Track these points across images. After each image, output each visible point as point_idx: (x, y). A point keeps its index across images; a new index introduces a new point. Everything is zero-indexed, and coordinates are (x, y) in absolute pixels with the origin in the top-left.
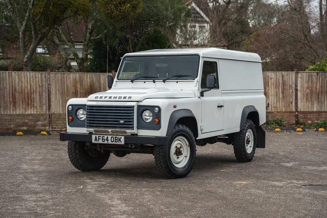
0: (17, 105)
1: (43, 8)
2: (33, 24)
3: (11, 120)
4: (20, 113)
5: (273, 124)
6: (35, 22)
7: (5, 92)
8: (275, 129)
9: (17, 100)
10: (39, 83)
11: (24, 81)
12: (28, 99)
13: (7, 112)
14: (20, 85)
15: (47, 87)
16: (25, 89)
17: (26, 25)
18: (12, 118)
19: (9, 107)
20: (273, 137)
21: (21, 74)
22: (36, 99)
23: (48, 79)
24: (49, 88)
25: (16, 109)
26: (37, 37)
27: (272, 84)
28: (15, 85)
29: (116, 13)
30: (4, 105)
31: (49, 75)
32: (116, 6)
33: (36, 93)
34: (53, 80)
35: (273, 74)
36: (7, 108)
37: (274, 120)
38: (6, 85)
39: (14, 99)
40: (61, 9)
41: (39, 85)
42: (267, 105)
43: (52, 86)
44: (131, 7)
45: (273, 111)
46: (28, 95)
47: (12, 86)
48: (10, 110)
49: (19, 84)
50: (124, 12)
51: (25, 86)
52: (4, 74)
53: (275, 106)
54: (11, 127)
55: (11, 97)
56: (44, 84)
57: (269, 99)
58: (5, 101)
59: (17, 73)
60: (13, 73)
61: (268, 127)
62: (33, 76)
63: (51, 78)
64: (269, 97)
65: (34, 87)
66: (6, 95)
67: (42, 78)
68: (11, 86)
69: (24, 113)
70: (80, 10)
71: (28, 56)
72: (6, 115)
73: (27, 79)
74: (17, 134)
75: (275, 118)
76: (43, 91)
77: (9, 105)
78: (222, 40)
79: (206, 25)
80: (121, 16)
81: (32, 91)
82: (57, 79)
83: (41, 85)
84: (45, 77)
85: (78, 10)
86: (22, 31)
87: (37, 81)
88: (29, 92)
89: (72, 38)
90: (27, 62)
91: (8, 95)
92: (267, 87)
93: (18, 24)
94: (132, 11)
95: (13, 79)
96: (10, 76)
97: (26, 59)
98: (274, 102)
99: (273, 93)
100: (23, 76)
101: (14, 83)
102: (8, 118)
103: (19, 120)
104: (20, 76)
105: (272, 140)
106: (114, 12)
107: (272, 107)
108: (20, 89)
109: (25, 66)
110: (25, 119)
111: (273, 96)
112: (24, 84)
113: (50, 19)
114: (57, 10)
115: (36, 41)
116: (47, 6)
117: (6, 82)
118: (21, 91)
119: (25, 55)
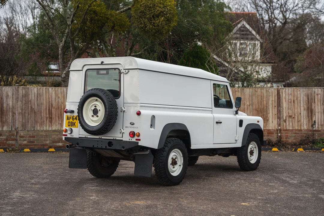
0: (53, 121)
1: (81, 23)
2: (71, 40)
3: (47, 136)
4: (56, 129)
5: (320, 143)
6: (74, 38)
7: (42, 108)
8: (321, 149)
9: (53, 116)
11: (60, 97)
13: (43, 127)
14: (57, 100)
16: (62, 105)
17: (65, 41)
18: (48, 134)
19: (45, 122)
20: (318, 158)
21: (58, 90)
25: (52, 125)
26: (75, 53)
27: (319, 101)
28: (52, 101)
29: (150, 27)
30: (40, 121)
32: (150, 20)
35: (320, 90)
36: (44, 124)
37: (321, 139)
38: (43, 101)
39: (50, 115)
40: (98, 25)
42: (313, 123)
44: (165, 20)
45: (319, 129)
47: (49, 101)
48: (46, 126)
49: (55, 100)
50: (158, 26)
51: (61, 102)
52: (41, 90)
53: (322, 124)
54: (47, 143)
57: (315, 116)
58: (42, 117)
59: (53, 89)
60: (50, 89)
61: (314, 146)
64: (315, 114)
66: (42, 111)
68: (48, 101)
69: (60, 129)
70: (116, 25)
71: (66, 72)
72: (42, 131)
73: (64, 94)
74: (48, 151)
75: (322, 137)
77: (45, 121)
79: (256, 42)
80: (155, 30)
85: (114, 24)
86: (61, 48)
89: (114, 54)
90: (65, 77)
91: (45, 111)
92: (313, 104)
93: (57, 40)
94: (166, 24)
95: (50, 94)
96: (47, 92)
97: (64, 75)
98: (321, 120)
99: (319, 110)
100: (60, 91)
101: (51, 99)
102: (44, 134)
103: (55, 136)
104: (57, 92)
105: (316, 162)
106: (148, 25)
107: (318, 124)
108: (56, 105)
109: (63, 82)
110: (61, 135)
111: (320, 113)
112: (61, 99)
113: (88, 34)
114: (94, 26)
115: (74, 57)
116: (84, 22)
117: (43, 98)
118: (58, 107)
119: (63, 70)
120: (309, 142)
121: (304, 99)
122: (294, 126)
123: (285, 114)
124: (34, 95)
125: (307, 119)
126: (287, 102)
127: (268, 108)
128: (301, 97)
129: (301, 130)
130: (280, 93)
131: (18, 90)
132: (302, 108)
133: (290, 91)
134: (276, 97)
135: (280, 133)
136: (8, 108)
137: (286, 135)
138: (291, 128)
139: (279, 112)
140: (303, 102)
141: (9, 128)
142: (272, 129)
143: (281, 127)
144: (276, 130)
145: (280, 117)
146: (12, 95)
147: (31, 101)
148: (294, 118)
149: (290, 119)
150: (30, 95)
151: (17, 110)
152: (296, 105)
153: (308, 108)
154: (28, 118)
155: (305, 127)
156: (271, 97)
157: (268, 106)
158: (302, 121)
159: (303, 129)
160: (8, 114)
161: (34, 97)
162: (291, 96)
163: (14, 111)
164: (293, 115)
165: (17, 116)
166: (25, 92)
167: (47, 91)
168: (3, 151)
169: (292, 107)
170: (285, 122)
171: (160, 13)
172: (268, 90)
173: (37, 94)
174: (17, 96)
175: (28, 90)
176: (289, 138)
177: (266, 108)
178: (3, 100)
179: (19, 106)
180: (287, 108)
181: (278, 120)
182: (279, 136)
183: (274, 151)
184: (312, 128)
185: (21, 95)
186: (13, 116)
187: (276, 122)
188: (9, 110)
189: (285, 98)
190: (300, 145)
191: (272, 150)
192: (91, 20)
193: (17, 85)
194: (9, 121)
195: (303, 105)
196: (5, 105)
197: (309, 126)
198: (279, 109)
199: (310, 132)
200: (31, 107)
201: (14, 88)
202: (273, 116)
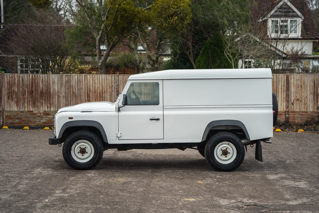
1: (113, 20)
2: (105, 34)
7: (82, 92)
9: (91, 99)
10: (109, 84)
11: (97, 83)
12: (100, 98)
14: (94, 86)
15: (116, 88)
16: (98, 90)
17: (101, 35)
21: (95, 77)
22: (107, 98)
23: (117, 81)
24: (118, 89)
26: (109, 44)
28: (90, 86)
29: (166, 25)
31: (118, 77)
32: (165, 19)
33: (107, 93)
34: (121, 82)
38: (82, 86)
39: (89, 98)
40: (127, 21)
41: (109, 86)
43: (120, 87)
44: (178, 19)
46: (100, 94)
47: (88, 87)
49: (92, 85)
51: (97, 87)
52: (81, 77)
55: (86, 96)
56: (113, 85)
58: (81, 100)
59: (91, 76)
60: (88, 76)
61: (317, 127)
62: (104, 79)
63: (120, 79)
65: (105, 88)
66: (82, 95)
67: (112, 79)
68: (86, 86)
71: (102, 61)
73: (100, 81)
76: (112, 91)
78: (314, 33)
79: (298, 19)
80: (170, 27)
81: (104, 91)
82: (125, 80)
83: (111, 86)
84: (115, 79)
86: (98, 40)
87: (108, 83)
88: (101, 92)
90: (101, 66)
91: (84, 95)
93: (95, 34)
94: (180, 22)
95: (88, 81)
97: (100, 64)
101: (89, 84)
106: (164, 24)
108: (94, 89)
109: (100, 69)
112: (97, 85)
113: (119, 29)
114: (124, 22)
115: (109, 48)
116: (115, 19)
117: (82, 84)
118: (94, 91)
119: (100, 60)
120: (313, 123)
121: (311, 84)
122: (301, 108)
123: (293, 98)
124: (75, 82)
125: (313, 102)
126: (295, 87)
127: (277, 92)
128: (308, 83)
129: (307, 112)
130: (289, 78)
131: (62, 78)
132: (309, 92)
133: (298, 76)
134: (285, 83)
135: (288, 114)
136: (54, 92)
137: (293, 117)
138: (298, 110)
139: (288, 95)
140: (310, 87)
141: (55, 109)
142: (281, 111)
143: (289, 109)
144: (284, 112)
145: (288, 100)
146: (58, 82)
147: (72, 86)
148: (301, 101)
149: (298, 102)
150: (71, 81)
151: (62, 94)
152: (303, 90)
153: (314, 92)
154: (70, 101)
155: (311, 110)
156: (280, 82)
157: (277, 91)
158: (309, 103)
159: (309, 111)
160: (55, 97)
161: (75, 83)
162: (298, 81)
163: (59, 95)
164: (300, 98)
165: (61, 99)
166: (68, 79)
167: (86, 78)
168: (49, 129)
169: (300, 91)
170: (293, 104)
171: (174, 13)
172: (278, 76)
173: (77, 80)
174: (61, 82)
175: (70, 77)
176: (296, 119)
177: (276, 92)
178: (50, 86)
179: (63, 90)
180: (295, 92)
181: (287, 103)
182: (287, 117)
183: (277, 132)
184: (317, 110)
185: (64, 81)
186: (58, 99)
187: (284, 104)
188: (55, 94)
189: (293, 83)
190: (305, 125)
191: (276, 131)
192: (122, 17)
193: (61, 73)
194: (55, 103)
195: (310, 90)
196: (52, 90)
197: (314, 109)
198: (288, 93)
199: (315, 114)
200: (73, 91)
201: (59, 76)
202: (282, 99)
